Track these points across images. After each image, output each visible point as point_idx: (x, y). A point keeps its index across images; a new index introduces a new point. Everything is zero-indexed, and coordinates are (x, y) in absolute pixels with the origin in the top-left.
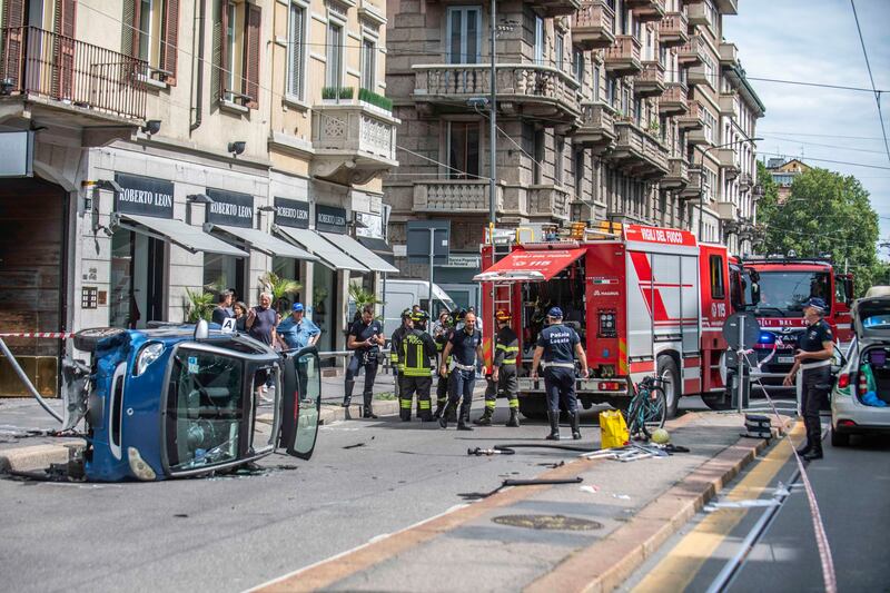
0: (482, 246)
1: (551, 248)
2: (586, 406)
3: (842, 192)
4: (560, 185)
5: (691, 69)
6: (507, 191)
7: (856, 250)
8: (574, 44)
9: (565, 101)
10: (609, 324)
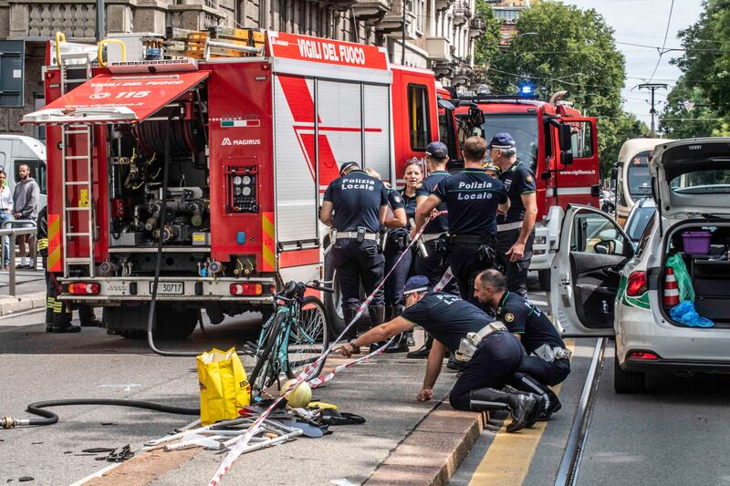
0: (44, 69)
1: (153, 71)
2: (216, 318)
3: (580, 28)
4: (213, 7)
6: (139, 12)
7: (597, 99)
10: (247, 191)
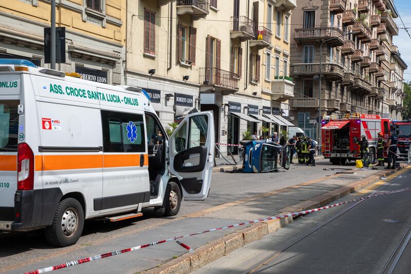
0: (322, 120)
1: (340, 120)
2: (350, 161)
4: (337, 98)
5: (380, 57)
6: (321, 101)
8: (342, 54)
9: (339, 73)
